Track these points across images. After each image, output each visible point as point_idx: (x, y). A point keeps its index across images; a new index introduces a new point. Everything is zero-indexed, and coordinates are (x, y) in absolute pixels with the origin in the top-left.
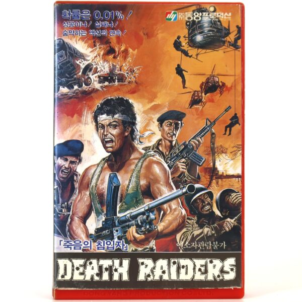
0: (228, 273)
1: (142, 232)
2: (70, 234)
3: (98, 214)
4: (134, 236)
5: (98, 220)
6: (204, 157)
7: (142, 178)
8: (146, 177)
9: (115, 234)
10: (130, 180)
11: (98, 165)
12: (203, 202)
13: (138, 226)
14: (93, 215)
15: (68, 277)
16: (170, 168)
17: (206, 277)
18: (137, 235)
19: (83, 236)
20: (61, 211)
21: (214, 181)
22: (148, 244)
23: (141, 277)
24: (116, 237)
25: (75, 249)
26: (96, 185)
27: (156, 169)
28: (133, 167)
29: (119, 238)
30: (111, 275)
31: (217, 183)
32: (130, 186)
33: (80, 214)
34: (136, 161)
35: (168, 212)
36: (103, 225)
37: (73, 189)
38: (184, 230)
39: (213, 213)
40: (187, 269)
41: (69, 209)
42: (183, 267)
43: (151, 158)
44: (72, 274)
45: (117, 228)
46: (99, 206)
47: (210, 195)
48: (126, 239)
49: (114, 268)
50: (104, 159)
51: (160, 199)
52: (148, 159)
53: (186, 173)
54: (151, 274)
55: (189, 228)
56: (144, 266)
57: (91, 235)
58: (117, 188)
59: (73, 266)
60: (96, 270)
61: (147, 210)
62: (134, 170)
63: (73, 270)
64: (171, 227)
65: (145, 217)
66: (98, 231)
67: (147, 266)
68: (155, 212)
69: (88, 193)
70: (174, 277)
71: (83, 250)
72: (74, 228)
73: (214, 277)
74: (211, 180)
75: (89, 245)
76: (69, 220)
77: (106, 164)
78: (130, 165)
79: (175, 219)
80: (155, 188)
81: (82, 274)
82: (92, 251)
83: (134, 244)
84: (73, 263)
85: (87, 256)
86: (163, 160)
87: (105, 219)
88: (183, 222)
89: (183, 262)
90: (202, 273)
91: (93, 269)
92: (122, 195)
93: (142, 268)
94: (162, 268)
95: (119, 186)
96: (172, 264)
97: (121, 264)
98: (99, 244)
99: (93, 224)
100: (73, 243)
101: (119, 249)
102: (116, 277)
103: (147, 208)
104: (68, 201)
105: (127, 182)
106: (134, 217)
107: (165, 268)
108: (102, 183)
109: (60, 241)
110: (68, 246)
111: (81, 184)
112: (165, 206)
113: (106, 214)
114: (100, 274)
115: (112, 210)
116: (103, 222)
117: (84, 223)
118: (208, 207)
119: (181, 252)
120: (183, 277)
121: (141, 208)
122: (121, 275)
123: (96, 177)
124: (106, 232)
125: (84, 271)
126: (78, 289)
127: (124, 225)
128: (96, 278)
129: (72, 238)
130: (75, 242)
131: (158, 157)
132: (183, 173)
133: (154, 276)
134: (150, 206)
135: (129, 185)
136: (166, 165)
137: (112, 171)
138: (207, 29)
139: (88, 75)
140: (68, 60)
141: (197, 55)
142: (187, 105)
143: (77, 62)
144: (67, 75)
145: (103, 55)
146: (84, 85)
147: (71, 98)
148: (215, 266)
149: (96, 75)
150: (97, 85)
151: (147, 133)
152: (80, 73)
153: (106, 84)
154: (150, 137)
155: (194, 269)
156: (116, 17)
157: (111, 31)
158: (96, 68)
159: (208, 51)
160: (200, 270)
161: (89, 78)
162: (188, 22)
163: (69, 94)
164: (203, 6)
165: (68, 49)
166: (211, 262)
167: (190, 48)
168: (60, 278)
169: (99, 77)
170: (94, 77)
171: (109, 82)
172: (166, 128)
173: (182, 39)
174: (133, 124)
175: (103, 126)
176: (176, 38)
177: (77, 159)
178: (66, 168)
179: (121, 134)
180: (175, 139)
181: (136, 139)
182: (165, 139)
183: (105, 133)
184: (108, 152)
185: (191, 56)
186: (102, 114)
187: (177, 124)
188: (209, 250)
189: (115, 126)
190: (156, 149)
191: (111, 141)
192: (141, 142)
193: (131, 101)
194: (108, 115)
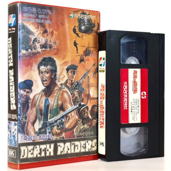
0: (94, 147)
1: (59, 129)
3: (40, 120)
4: (56, 132)
5: (40, 124)
6: (85, 89)
7: (59, 100)
8: (61, 100)
9: (47, 131)
10: (54, 101)
11: (40, 93)
12: (84, 112)
13: (58, 126)
14: (37, 121)
15: (25, 157)
16: (71, 95)
17: (85, 150)
18: (57, 131)
20: (22, 120)
21: (89, 101)
22: (62, 135)
23: (59, 153)
24: (48, 133)
25: (29, 140)
26: (39, 104)
27: (66, 95)
28: (56, 94)
29: (49, 133)
30: (45, 153)
31: (90, 101)
32: (54, 105)
33: (32, 121)
34: (57, 91)
35: (71, 118)
36: (42, 126)
37: (28, 107)
38: (77, 127)
39: (88, 117)
40: (78, 147)
41: (26, 118)
42: (76, 146)
43: (63, 89)
44: (28, 155)
45: (48, 128)
46: (40, 116)
47: (87, 108)
48: (52, 133)
49: (47, 149)
50: (42, 90)
51: (67, 111)
52: (62, 90)
53: (78, 97)
54: (63, 151)
55: (79, 126)
56: (60, 147)
57: (37, 132)
58: (48, 106)
59: (28, 150)
60: (39, 151)
61: (61, 117)
62: (56, 96)
63: (28, 152)
64: (72, 126)
65: (60, 120)
66: (40, 129)
68: (65, 118)
69: (35, 109)
70: (73, 152)
71: (33, 141)
72: (29, 129)
73: (89, 150)
74: (88, 100)
75: (35, 138)
76: (26, 124)
77: (43, 93)
78: (54, 93)
79: (73, 121)
80: (65, 105)
81: (32, 154)
82: (37, 141)
83: (56, 136)
85: (34, 144)
86: (68, 90)
87: (43, 123)
88: (77, 122)
89: (77, 143)
90: (84, 148)
91: (37, 151)
92: (50, 109)
93: (59, 148)
94: (67, 147)
95: (49, 105)
96: (72, 145)
97: (50, 147)
98: (40, 137)
100: (28, 137)
101: (49, 139)
102: (48, 154)
103: (61, 116)
104: (26, 114)
105: (53, 103)
106: (56, 121)
107: (69, 147)
108: (42, 103)
109: (22, 136)
110: (26, 139)
111: (32, 105)
112: (69, 115)
113: (43, 120)
114: (40, 153)
115: (46, 118)
116: (42, 124)
117: (33, 125)
118: (86, 114)
119: (76, 138)
120: (77, 151)
121: (59, 116)
122: (50, 153)
123: (39, 100)
124: (43, 130)
125: (33, 152)
126: (30, 162)
127: (51, 126)
128: (39, 156)
129: (28, 134)
130: (29, 137)
131: (66, 89)
132: (77, 97)
133: (64, 152)
134: (63, 115)
135: (54, 104)
136: (70, 93)
138: (86, 23)
139: (35, 44)
140: (26, 35)
141: (82, 36)
142: (78, 62)
143: (30, 36)
144: (25, 43)
145: (42, 33)
146: (33, 49)
147: (27, 56)
148: (89, 144)
149: (39, 44)
150: (40, 50)
151: (62, 76)
152: (32, 43)
153: (44, 49)
154: (63, 78)
155: (81, 146)
156: (48, 13)
157: (46, 21)
158: (39, 40)
159: (87, 34)
160: (83, 146)
161: (36, 45)
162: (78, 19)
163: (26, 54)
164: (85, 11)
165: (26, 29)
166: (88, 142)
167: (79, 32)
168: (21, 157)
169: (41, 45)
170: (38, 45)
171: (45, 49)
172: (70, 74)
173: (76, 28)
174: (56, 71)
175: (42, 72)
176: (74, 27)
177: (30, 90)
178: (24, 95)
179: (51, 76)
180: (73, 79)
181: (57, 79)
182: (69, 79)
183: (43, 76)
184: (44, 86)
185: (79, 37)
186: (42, 66)
187: (74, 72)
188: (87, 136)
189: (48, 72)
190: (65, 85)
191: (46, 80)
192: (59, 81)
193: (55, 59)
194: (44, 66)
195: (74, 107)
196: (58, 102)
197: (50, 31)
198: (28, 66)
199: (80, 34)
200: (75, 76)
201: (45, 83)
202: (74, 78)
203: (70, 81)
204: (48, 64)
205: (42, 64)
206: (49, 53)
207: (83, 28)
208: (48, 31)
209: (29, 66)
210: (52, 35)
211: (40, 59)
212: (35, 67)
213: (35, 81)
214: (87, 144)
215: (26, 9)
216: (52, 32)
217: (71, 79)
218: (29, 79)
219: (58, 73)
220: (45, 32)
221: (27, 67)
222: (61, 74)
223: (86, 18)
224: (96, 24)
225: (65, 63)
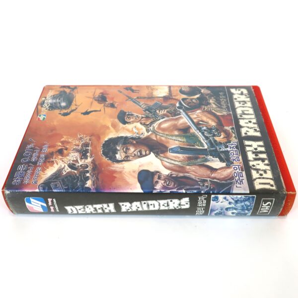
0: (242, 92)
1: (219, 134)
2: (229, 180)
3: (207, 160)
4: (223, 138)
5: (212, 160)
6: (155, 102)
7: (173, 134)
8: (172, 131)
9: (224, 150)
10: (175, 140)
11: (161, 160)
12: (190, 103)
13: (214, 135)
14: (208, 164)
15: (272, 182)
16: (164, 118)
17: (248, 101)
18: (222, 136)
19: (229, 171)
20: (207, 186)
21: (174, 97)
22: (228, 131)
23: (258, 134)
24: (226, 149)
25: (243, 177)
26: (180, 161)
27: (165, 125)
28: (163, 138)
29: (227, 147)
30: (261, 152)
31: (175, 96)
32: (180, 140)
33: (209, 172)
34: (158, 136)
35: (200, 119)
36: (216, 158)
37: (185, 177)
38: (213, 111)
39: (198, 98)
40: (244, 110)
41: (204, 181)
42: (243, 112)
43: (155, 128)
44: (268, 178)
45: (218, 149)
46: (199, 160)
47: (184, 99)
48: (226, 143)
49: (254, 150)
50: (156, 156)
52: (157, 130)
53: (168, 110)
54: (254, 129)
55: (212, 109)
56: (247, 133)
57: (226, 165)
58: (182, 148)
60: (260, 162)
61: (200, 131)
62: (166, 138)
63: (263, 178)
65: (205, 132)
66: (222, 160)
67: (247, 131)
68: (201, 126)
69: (188, 167)
70: (253, 116)
71: (242, 170)
72: (223, 177)
73: (247, 98)
74: (172, 99)
75: (237, 167)
76: (215, 180)
77: (161, 155)
78: (161, 140)
79: (205, 116)
80: (181, 126)
81: (265, 172)
82: (242, 164)
83: (230, 138)
84: (257, 178)
85: (247, 168)
86: (157, 122)
87: (211, 156)
88: (206, 111)
89: (239, 111)
90: (246, 103)
91: (259, 164)
92: (188, 145)
93: (249, 134)
94: (247, 123)
95: (181, 147)
96: (242, 117)
97: (250, 146)
98: (234, 160)
99: (216, 164)
100: (238, 177)
101: (237, 147)
102: (263, 149)
103: (198, 131)
104: (197, 181)
105: (177, 142)
106: (207, 138)
107: (247, 121)
108: (179, 158)
109: (236, 186)
110: (240, 182)
111: (180, 172)
112: (195, 121)
113: (207, 155)
114: (263, 160)
115: (204, 152)
116: (213, 157)
117: (216, 170)
118: (194, 101)
119: (231, 113)
120: (251, 111)
121: (199, 134)
122: (260, 146)
123: (173, 162)
124: (222, 156)
125: (262, 170)
126: (281, 175)
127: (214, 144)
128: (267, 162)
130: (236, 177)
131: (156, 125)
132: (168, 112)
133: (255, 127)
134: (196, 129)
135: (178, 141)
136: (161, 120)
137: (167, 151)
138: (58, 101)
139: (78, 166)
140: (61, 181)
141: (76, 105)
142: (115, 109)
143: (64, 173)
144: (75, 181)
145: (62, 156)
146: (87, 169)
147: (97, 178)
148: (239, 98)
149: (79, 161)
150: (89, 160)
151: (135, 130)
152: (76, 172)
153: (88, 154)
154: (138, 129)
155: (243, 107)
156: (31, 148)
157: (43, 151)
158: (73, 161)
159: (74, 100)
160: (243, 104)
161: (81, 166)
162: (49, 110)
163: (93, 180)
164: (40, 102)
165: (50, 180)
166: (236, 99)
167: (70, 109)
168: (274, 188)
169: (81, 159)
170: (81, 163)
171: (88, 152)
172: (132, 120)
173: (62, 112)
174: (126, 138)
175: (127, 157)
176: (60, 115)
177: (156, 174)
178: (164, 183)
179: (134, 145)
180: (140, 116)
181: (139, 137)
182: (140, 120)
183: (133, 155)
184: (150, 154)
185: (76, 108)
186: (116, 157)
187: (128, 115)
188: (227, 100)
189: (128, 149)
190: (149, 126)
191: (140, 151)
192: (142, 134)
193: (106, 139)
194: (117, 153)
195: (183, 114)
196: (176, 136)
197: (60, 146)
198: (115, 177)
199: (73, 107)
200: (135, 114)
201: (144, 153)
202: (138, 115)
203: (142, 119)
204: (114, 148)
205: (113, 157)
206: (95, 147)
207: (63, 104)
208: (60, 148)
209: (115, 175)
210: (68, 143)
211: (105, 159)
212: (117, 167)
213: (140, 166)
214: (238, 100)
215: (18, 179)
216: (63, 142)
217: (140, 118)
218: (137, 176)
219: (129, 135)
220: (60, 152)
221: (116, 179)
222: (132, 131)
223: (50, 101)
224: (62, 89)
225: (114, 126)
